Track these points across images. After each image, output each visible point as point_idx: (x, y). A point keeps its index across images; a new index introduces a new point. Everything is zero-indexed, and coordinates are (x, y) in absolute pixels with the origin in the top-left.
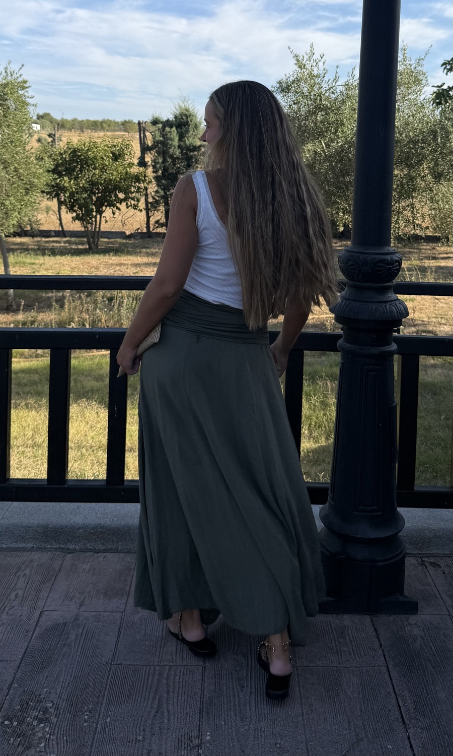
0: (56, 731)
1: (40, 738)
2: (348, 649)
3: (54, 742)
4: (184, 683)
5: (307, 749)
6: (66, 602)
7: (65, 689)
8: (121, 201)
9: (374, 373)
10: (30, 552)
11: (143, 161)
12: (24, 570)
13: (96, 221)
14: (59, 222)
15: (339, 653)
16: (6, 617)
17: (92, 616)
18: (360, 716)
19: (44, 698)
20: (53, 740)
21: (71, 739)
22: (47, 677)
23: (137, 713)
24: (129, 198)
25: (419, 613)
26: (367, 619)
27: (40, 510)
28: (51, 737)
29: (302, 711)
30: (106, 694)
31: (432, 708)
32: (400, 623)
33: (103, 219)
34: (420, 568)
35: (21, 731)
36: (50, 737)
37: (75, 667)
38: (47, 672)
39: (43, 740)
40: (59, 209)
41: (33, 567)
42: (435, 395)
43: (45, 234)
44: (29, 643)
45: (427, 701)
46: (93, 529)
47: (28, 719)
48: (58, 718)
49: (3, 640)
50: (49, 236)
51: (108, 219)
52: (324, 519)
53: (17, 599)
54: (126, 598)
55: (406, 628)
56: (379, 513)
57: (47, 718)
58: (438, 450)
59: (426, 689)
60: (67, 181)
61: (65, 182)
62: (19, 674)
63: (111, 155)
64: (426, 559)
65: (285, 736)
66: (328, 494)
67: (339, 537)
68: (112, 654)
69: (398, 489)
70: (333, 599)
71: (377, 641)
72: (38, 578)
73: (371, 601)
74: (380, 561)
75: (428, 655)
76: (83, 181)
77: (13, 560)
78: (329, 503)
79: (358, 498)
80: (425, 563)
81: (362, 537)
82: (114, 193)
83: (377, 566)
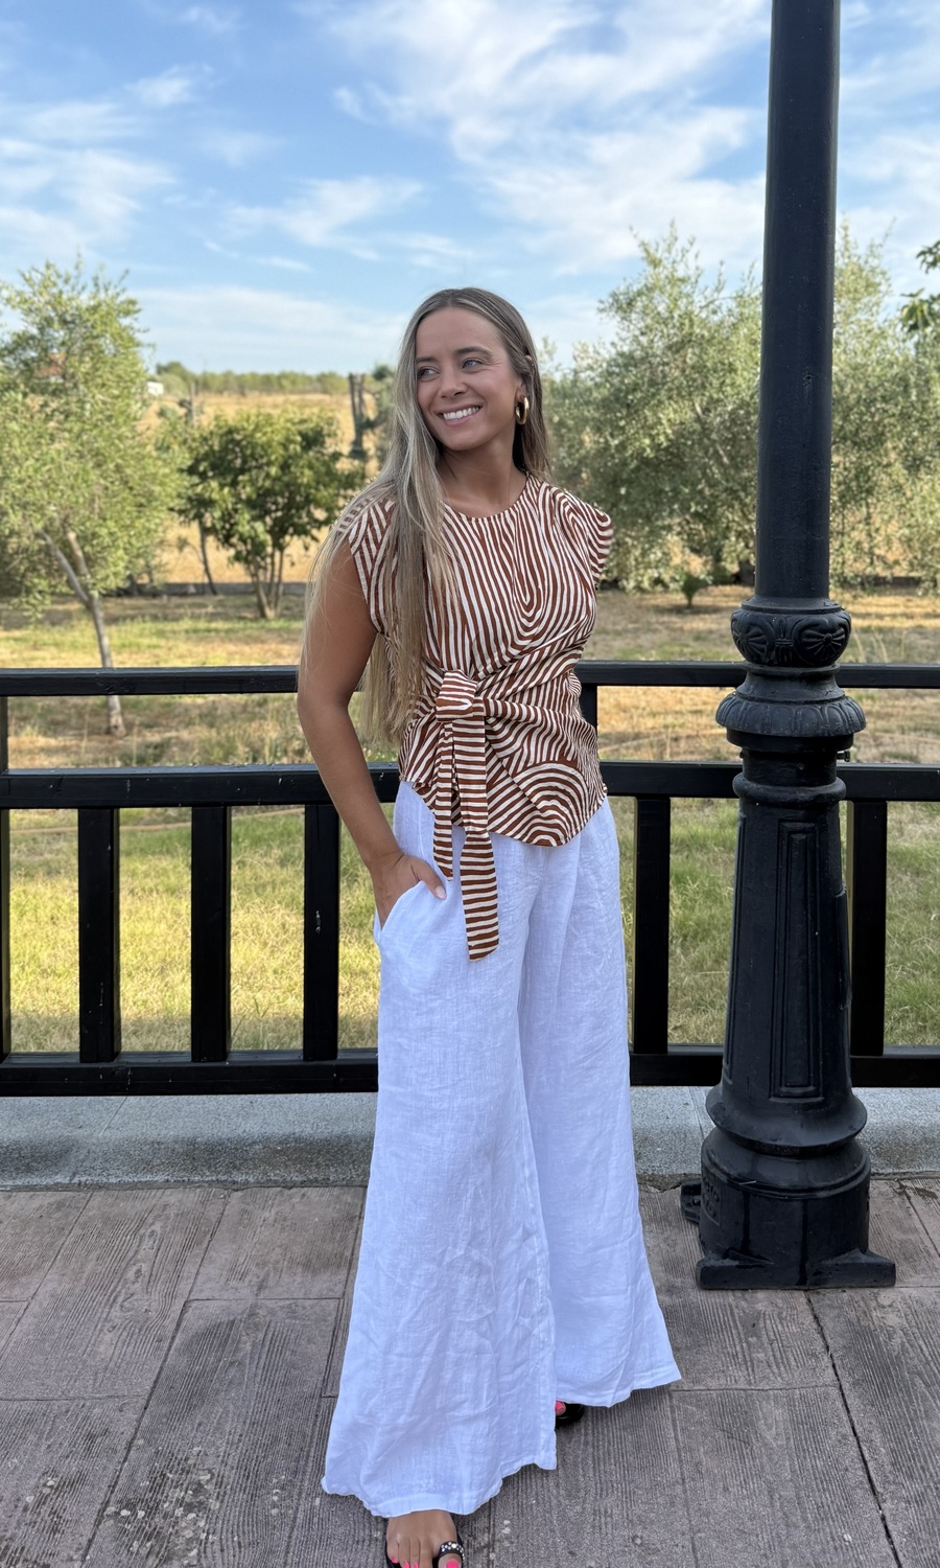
0: (219, 1526)
1: (189, 1541)
2: (766, 1356)
3: (215, 1547)
5: (693, 1544)
6: (232, 1283)
7: (234, 1447)
8: (319, 524)
9: (804, 837)
10: (161, 1191)
11: (358, 448)
12: (153, 1224)
13: (273, 564)
14: (202, 567)
15: (749, 1365)
16: (118, 1314)
17: (282, 1307)
18: (791, 1480)
19: (195, 1465)
20: (212, 1543)
21: (247, 1541)
22: (200, 1425)
25: (897, 1285)
26: (799, 1298)
27: (179, 1110)
28: (210, 1537)
29: (682, 1474)
30: (312, 1454)
31: (926, 1462)
32: (861, 1303)
33: (286, 561)
34: (897, 1200)
35: (152, 1528)
36: (207, 1538)
37: (252, 1404)
38: (199, 1416)
39: (195, 1544)
40: (203, 541)
41: (168, 1218)
42: (918, 874)
43: (177, 590)
44: (165, 1361)
45: (916, 1450)
46: (280, 1143)
47: (166, 1505)
48: (222, 1502)
49: (115, 1358)
50: (184, 594)
51: (295, 559)
52: (715, 1111)
53: (140, 1280)
54: (345, 1272)
55: (874, 1314)
56: (820, 1099)
57: (201, 1503)
58: (927, 979)
59: (914, 1426)
60: (217, 489)
61: (212, 490)
62: (146, 1421)
63: (299, 438)
64: (908, 1184)
65: (652, 1522)
66: (721, 1066)
67: (744, 1147)
68: (321, 1379)
69: (853, 1052)
70: (737, 1263)
71: (821, 1340)
72: (178, 1238)
73: (807, 1265)
74: (823, 1189)
75: (916, 1362)
76: (248, 489)
77: (132, 1206)
78: (725, 1082)
79: (778, 1071)
80: (907, 1191)
81: (787, 1144)
82: (306, 510)
83: (817, 1199)
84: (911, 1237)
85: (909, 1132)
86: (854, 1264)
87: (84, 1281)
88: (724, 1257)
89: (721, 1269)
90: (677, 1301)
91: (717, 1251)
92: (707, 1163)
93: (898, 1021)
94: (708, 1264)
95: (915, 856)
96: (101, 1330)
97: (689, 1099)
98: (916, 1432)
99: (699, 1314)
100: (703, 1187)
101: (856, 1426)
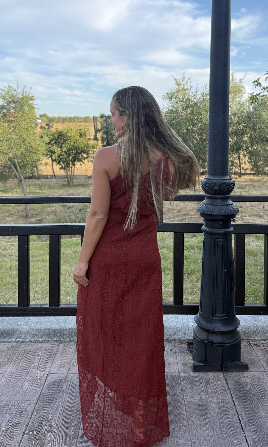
0: (57, 437)
1: (49, 441)
2: (212, 390)
5: (191, 443)
6: (61, 369)
7: (61, 415)
8: (85, 158)
9: (222, 243)
10: (41, 343)
11: (96, 137)
12: (38, 352)
13: (72, 170)
14: (52, 171)
15: (207, 393)
16: (29, 377)
17: (75, 376)
18: (219, 425)
19: (50, 420)
20: (55, 442)
21: (65, 441)
22: (52, 408)
24: (89, 157)
25: (249, 371)
26: (221, 374)
27: (46, 321)
28: (55, 440)
29: (188, 423)
31: (257, 421)
32: (239, 376)
33: (75, 169)
34: (249, 347)
35: (38, 437)
37: (66, 403)
38: (52, 406)
39: (50, 442)
40: (52, 163)
41: (43, 351)
42: (254, 256)
43: (45, 177)
44: (42, 391)
45: (255, 417)
46: (74, 330)
47: (42, 431)
48: (58, 430)
49: (28, 390)
50: (47, 178)
51: (78, 168)
52: (197, 321)
53: (35, 368)
55: (242, 379)
56: (227, 318)
57: (52, 430)
58: (257, 286)
59: (254, 411)
60: (56, 149)
61: (55, 149)
62: (37, 407)
63: (79, 134)
64: (252, 342)
65: (180, 437)
66: (199, 308)
67: (205, 331)
69: (236, 305)
70: (203, 364)
71: (227, 386)
72: (46, 356)
73: (223, 365)
74: (228, 343)
75: (254, 392)
76: (65, 149)
77: (32, 348)
78: (200, 313)
79: (215, 310)
80: (252, 344)
81: (218, 330)
82: (81, 154)
83: (226, 346)
84: (253, 357)
85: (252, 328)
86: (236, 365)
87: (19, 368)
88: (200, 363)
89: (199, 366)
90: (186, 375)
91: (198, 361)
92: (195, 336)
94: (195, 364)
95: (253, 251)
96: (24, 382)
97: (189, 318)
98: (254, 412)
99: (193, 378)
100: (193, 343)
101: (238, 410)
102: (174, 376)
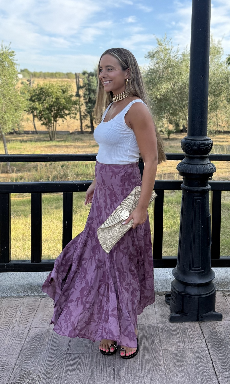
2: (188, 340)
4: (105, 361)
6: (42, 323)
7: (43, 367)
8: (67, 115)
10: (23, 298)
11: (78, 94)
12: (20, 307)
13: (54, 126)
14: (33, 126)
15: (183, 342)
16: (10, 332)
19: (32, 373)
22: (33, 362)
23: (81, 378)
24: (71, 113)
25: (223, 320)
26: (197, 324)
27: (28, 276)
29: (165, 372)
30: (64, 369)
32: (213, 325)
33: (57, 125)
34: (223, 298)
37: (48, 356)
38: (34, 359)
40: (34, 119)
41: (24, 306)
43: (27, 132)
44: (24, 344)
48: (40, 382)
49: (10, 344)
50: (29, 134)
51: (60, 124)
52: (175, 274)
53: (17, 323)
55: (217, 328)
56: (203, 271)
57: (34, 383)
59: (227, 357)
60: (38, 105)
61: (36, 105)
62: (18, 361)
63: (61, 91)
64: (226, 293)
67: (182, 284)
68: (67, 348)
69: (211, 258)
70: (180, 315)
71: (202, 335)
72: (27, 311)
73: (199, 315)
74: (203, 295)
75: (228, 340)
76: (47, 105)
77: (14, 303)
78: (177, 266)
79: (192, 263)
80: (226, 295)
81: (194, 283)
82: (63, 111)
83: (202, 298)
85: (226, 279)
86: (211, 315)
87: (1, 323)
88: (177, 314)
89: (176, 316)
90: (164, 325)
91: (175, 312)
92: (172, 288)
93: (223, 249)
94: (172, 316)
96: (6, 337)
97: (168, 271)
98: (227, 359)
99: (170, 329)
100: (171, 295)
101: (212, 358)
102: (153, 327)
